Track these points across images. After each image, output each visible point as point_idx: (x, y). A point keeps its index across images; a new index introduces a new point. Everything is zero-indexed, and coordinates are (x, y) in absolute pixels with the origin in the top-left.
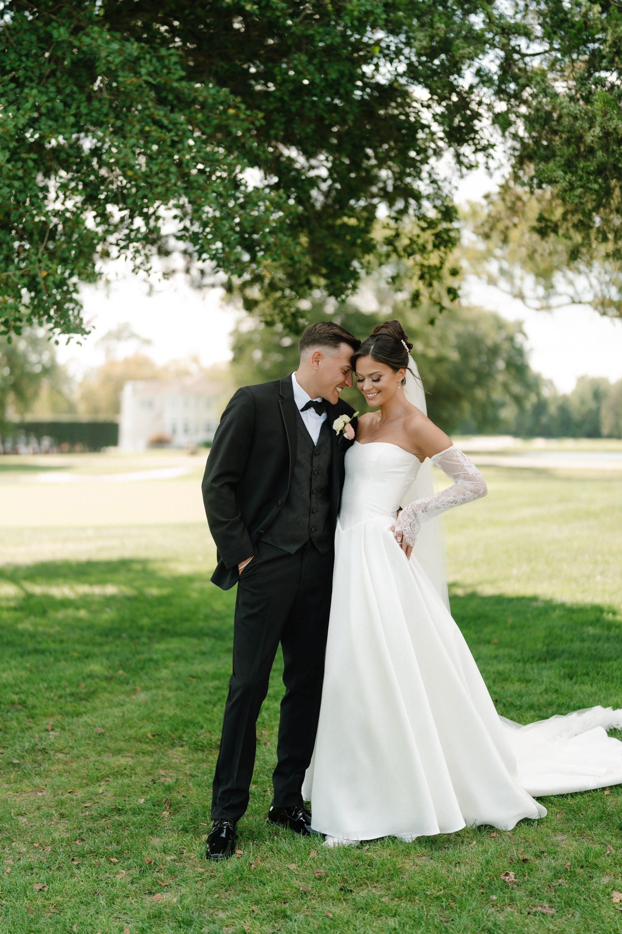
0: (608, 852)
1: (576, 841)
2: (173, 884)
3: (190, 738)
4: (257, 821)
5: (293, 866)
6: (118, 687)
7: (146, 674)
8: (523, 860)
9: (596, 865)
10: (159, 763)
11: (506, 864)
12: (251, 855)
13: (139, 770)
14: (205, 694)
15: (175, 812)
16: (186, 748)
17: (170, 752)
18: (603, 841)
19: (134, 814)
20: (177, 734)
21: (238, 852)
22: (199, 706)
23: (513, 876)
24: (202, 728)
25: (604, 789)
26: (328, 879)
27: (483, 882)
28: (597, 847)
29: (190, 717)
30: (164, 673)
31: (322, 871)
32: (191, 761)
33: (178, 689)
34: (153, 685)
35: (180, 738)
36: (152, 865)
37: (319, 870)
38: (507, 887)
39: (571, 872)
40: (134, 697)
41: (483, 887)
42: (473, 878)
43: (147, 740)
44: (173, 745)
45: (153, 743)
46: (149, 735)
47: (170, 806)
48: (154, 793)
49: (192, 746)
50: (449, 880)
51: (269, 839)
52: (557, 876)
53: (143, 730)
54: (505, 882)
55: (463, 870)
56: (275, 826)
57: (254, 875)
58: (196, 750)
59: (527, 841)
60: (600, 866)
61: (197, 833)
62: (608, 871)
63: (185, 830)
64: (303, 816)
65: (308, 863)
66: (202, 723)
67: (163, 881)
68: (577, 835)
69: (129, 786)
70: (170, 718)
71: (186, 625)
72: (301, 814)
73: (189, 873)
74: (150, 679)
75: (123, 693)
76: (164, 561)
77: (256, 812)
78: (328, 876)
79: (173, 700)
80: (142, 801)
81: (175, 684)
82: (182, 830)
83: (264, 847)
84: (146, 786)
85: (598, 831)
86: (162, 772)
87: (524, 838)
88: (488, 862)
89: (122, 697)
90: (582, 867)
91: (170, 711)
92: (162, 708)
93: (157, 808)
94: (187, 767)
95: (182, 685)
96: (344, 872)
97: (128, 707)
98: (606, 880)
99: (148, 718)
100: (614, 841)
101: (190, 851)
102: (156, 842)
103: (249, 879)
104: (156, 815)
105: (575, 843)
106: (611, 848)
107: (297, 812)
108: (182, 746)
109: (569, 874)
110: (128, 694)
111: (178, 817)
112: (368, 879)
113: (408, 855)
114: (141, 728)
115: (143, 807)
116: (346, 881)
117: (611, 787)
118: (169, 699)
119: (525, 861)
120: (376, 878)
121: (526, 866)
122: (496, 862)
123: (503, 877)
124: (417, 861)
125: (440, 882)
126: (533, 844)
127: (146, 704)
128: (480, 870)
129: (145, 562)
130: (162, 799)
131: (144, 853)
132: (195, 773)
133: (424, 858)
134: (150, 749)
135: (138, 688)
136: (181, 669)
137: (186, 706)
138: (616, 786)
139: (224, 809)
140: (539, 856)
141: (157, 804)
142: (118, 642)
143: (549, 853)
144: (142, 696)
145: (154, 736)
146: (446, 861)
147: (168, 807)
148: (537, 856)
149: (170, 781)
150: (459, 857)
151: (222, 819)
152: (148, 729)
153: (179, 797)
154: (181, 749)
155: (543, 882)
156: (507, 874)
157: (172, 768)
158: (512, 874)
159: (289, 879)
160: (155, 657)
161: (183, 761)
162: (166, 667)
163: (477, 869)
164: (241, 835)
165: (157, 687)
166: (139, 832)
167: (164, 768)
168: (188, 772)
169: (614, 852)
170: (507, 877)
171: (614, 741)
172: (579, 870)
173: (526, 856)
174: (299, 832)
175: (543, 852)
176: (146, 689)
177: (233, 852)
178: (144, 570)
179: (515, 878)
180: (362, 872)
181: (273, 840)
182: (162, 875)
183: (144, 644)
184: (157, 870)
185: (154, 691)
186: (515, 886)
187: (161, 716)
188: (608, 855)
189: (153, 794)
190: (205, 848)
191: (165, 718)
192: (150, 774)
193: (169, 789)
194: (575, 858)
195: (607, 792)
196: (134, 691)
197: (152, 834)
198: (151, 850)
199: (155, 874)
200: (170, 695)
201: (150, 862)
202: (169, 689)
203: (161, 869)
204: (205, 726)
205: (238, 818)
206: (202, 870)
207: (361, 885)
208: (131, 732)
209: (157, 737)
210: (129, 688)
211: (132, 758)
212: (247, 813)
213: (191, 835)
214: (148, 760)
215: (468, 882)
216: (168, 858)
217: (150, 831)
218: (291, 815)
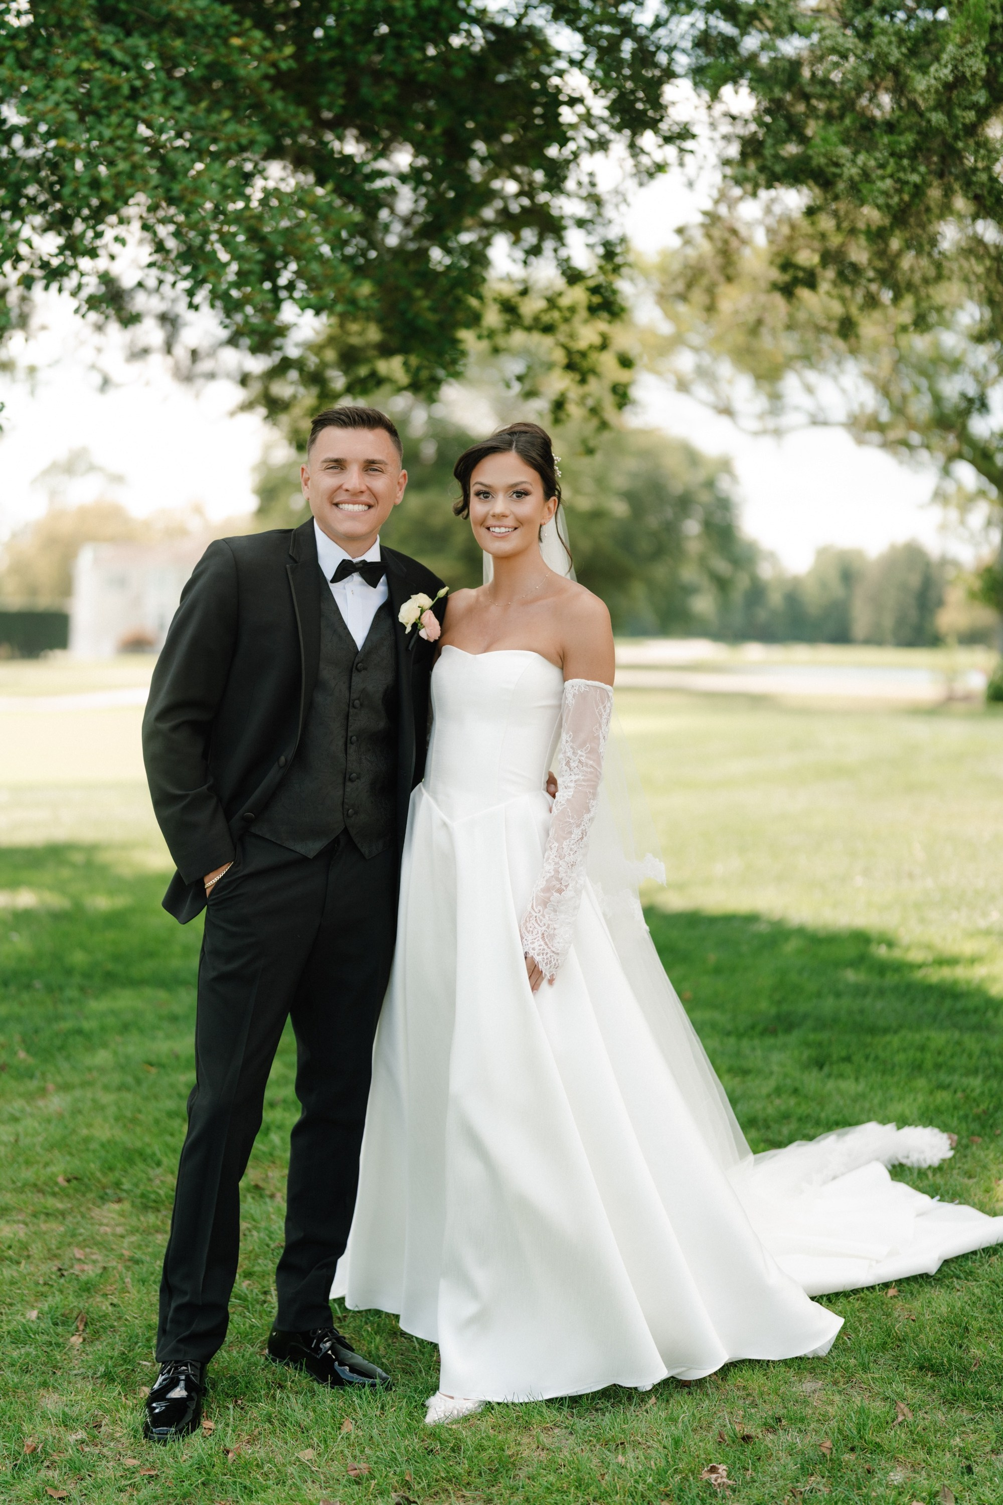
0: (900, 1418)
1: (840, 1392)
2: (75, 1494)
3: (136, 1185)
4: (247, 1355)
5: (308, 1455)
6: (13, 1084)
7: (68, 1058)
8: (743, 1439)
9: (878, 1445)
10: (73, 1235)
11: (711, 1446)
12: (229, 1430)
13: (36, 1249)
14: (170, 1097)
15: (96, 1335)
16: (126, 1206)
17: (96, 1212)
18: (889, 1393)
19: (17, 1341)
20: (112, 1177)
21: (207, 1424)
22: (157, 1122)
23: (725, 1474)
24: (159, 1164)
25: (886, 1285)
26: (373, 1482)
27: (667, 1485)
28: (878, 1407)
29: (139, 1144)
30: (102, 1057)
31: (363, 1465)
32: (133, 1231)
33: (122, 1087)
34: (76, 1079)
35: (118, 1185)
36: (37, 1457)
37: (356, 1465)
38: (714, 1495)
39: (831, 1460)
40: (41, 1103)
41: (668, 1495)
42: (650, 1480)
43: (56, 1189)
44: (103, 1198)
45: (68, 1196)
46: (61, 1180)
47: (86, 1325)
48: (58, 1297)
49: (138, 1201)
50: (603, 1482)
51: (267, 1395)
52: (806, 1470)
53: (49, 1170)
54: (709, 1484)
55: (628, 1459)
56: (277, 1367)
57: (234, 1476)
58: (145, 1208)
59: (748, 1395)
60: (886, 1448)
61: (129, 1386)
62: (901, 1456)
63: (109, 1377)
64: (331, 1348)
65: (339, 1446)
66: (159, 1154)
67: (56, 1488)
68: (842, 1380)
69: (13, 1283)
70: (103, 1145)
71: (148, 967)
72: (328, 1345)
73: (107, 1471)
74: (74, 1068)
75: (21, 1095)
76: (125, 846)
77: (245, 1337)
78: (374, 1478)
79: (112, 1111)
80: (33, 1314)
81: (116, 1078)
82: (103, 1376)
83: (255, 1413)
84: (45, 1284)
85: (877, 1373)
86: (78, 1253)
87: (745, 1388)
88: (677, 1442)
89: (18, 1104)
90: (852, 1449)
91: (103, 1131)
92: (89, 1126)
93: (60, 1329)
94: (126, 1242)
95: (130, 1080)
96: (404, 1467)
97: (30, 1123)
98: (897, 1476)
99: (61, 1145)
100: (909, 1393)
101: (114, 1422)
102: (51, 1402)
103: (222, 1484)
104: (58, 1345)
105: (837, 1398)
106: (906, 1410)
107: (321, 1340)
108: (119, 1200)
109: (829, 1465)
110: (30, 1097)
111: (99, 1346)
112: (450, 1481)
113: (527, 1427)
114: (46, 1165)
115: (34, 1327)
116: (407, 1485)
117: (899, 1282)
118: (103, 1108)
119: (747, 1438)
120: (466, 1478)
121: (748, 1448)
122: (692, 1442)
123: (705, 1476)
124: (543, 1438)
125: (588, 1486)
126: (759, 1401)
127: (61, 1116)
128: (663, 1463)
129: (91, 849)
130: (72, 1310)
131: (27, 1428)
132: (138, 1255)
133: (556, 1431)
134: (60, 1206)
135: (50, 1086)
136: (131, 1049)
137: (134, 1120)
138: (908, 1280)
139: (180, 1341)
140: (772, 1427)
141: (61, 1320)
142: (25, 996)
143: (793, 1420)
144: (56, 1103)
145: (68, 1181)
146: (598, 1440)
147: (81, 1327)
148: (770, 1429)
149: (91, 1272)
150: (623, 1431)
151: (176, 1362)
152: (59, 1168)
153: (106, 1307)
154: (116, 1207)
155: (781, 1482)
156: (713, 1470)
157: (97, 1244)
158: (722, 1469)
159: (299, 1482)
160: (86, 1025)
161: (120, 1230)
162: (105, 1045)
163: (657, 1460)
164: (214, 1386)
165: (85, 1084)
166: (20, 1382)
167: (82, 1245)
168: (127, 1253)
169: (910, 1418)
170: (714, 1476)
171: (903, 1189)
172: (848, 1457)
173: (749, 1430)
174: (322, 1379)
175: (779, 1420)
176: (66, 1087)
177: (195, 1424)
178: (89, 865)
179: (728, 1477)
180: (439, 1467)
181: (274, 1397)
182: (53, 1474)
183: (71, 1001)
184: (46, 1463)
185: (78, 1093)
186: (728, 1493)
187: (86, 1140)
188: (900, 1424)
189: (54, 1300)
190: (140, 1417)
191: (93, 1146)
192: (57, 1256)
193: (87, 1288)
194: (840, 1431)
195: (892, 1292)
196: (43, 1092)
197: (45, 1385)
198: (38, 1420)
199: (43, 1472)
200: (107, 1098)
201: (35, 1449)
202: (106, 1088)
203: (54, 1462)
204: (165, 1160)
205: (208, 1357)
206: (136, 1462)
207: (437, 1493)
208: (27, 1174)
209: (75, 1182)
210: (33, 1085)
211: (26, 1224)
212: (228, 1338)
213: (119, 1388)
214: (56, 1228)
215: (640, 1487)
216: (73, 1438)
217: (40, 1379)
218: (309, 1347)
